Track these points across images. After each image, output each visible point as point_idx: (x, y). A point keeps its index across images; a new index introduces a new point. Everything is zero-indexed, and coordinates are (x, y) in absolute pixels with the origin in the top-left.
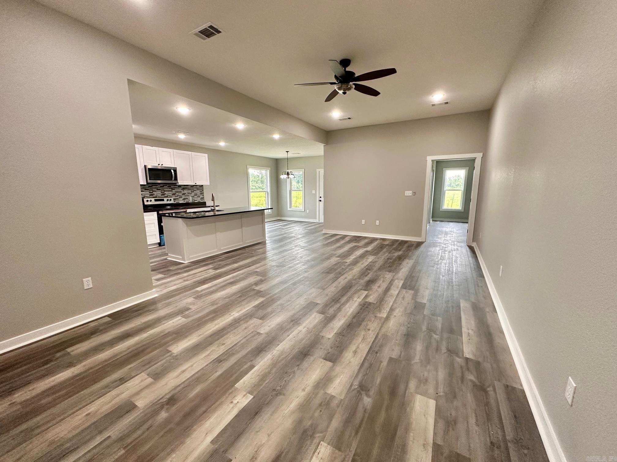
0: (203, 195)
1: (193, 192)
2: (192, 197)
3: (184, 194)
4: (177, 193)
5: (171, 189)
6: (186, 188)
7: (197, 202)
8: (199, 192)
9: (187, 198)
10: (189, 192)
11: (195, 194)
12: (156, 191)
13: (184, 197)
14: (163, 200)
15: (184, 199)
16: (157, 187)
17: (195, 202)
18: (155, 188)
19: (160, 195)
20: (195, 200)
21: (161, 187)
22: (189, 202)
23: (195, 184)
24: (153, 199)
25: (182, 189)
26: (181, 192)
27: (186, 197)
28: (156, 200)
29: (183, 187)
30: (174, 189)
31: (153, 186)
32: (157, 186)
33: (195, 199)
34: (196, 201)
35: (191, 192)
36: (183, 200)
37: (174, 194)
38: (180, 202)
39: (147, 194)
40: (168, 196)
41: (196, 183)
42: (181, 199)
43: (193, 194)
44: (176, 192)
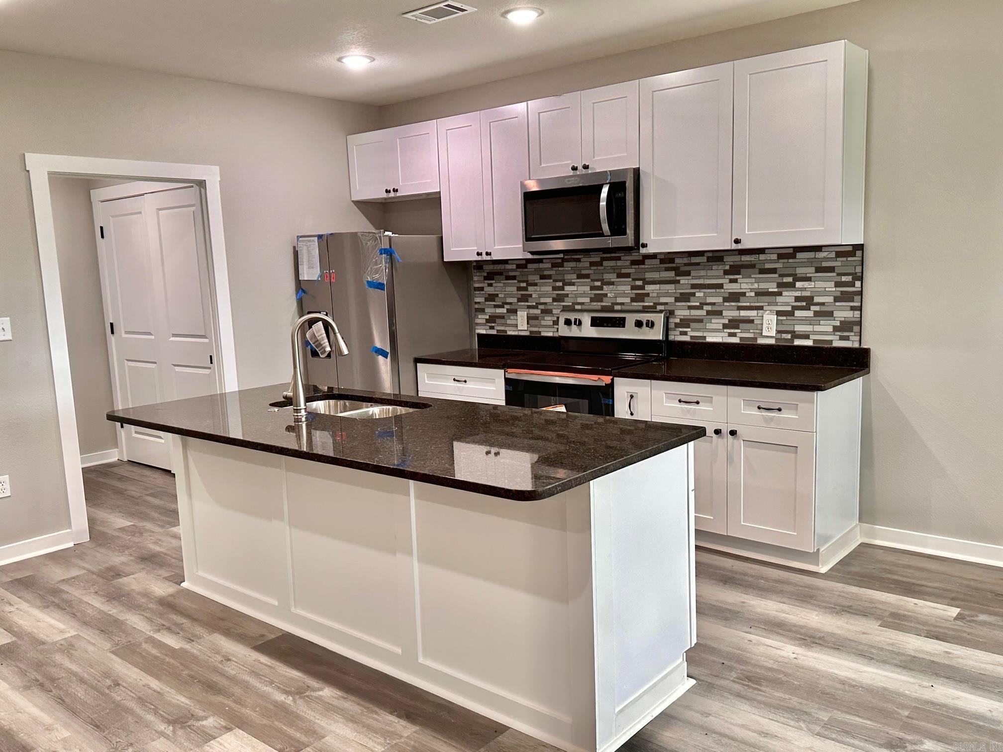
0: (860, 309)
1: (792, 286)
2: (779, 313)
3: (734, 297)
4: (699, 294)
5: (672, 274)
6: (752, 266)
7: (809, 343)
8: (830, 286)
9: (752, 321)
10: (763, 286)
11: (797, 299)
12: (612, 283)
13: (730, 313)
14: (620, 323)
15: (734, 324)
16: (619, 263)
17: (798, 342)
18: (613, 269)
19: (628, 300)
20: (796, 335)
21: (592, 264)
22: (761, 341)
23: (735, 246)
24: (586, 319)
25: (726, 273)
26: (720, 286)
27: (744, 313)
28: (595, 322)
29: (730, 260)
30: (688, 274)
31: (605, 263)
32: (619, 259)
33: (799, 328)
34: (806, 337)
35: (780, 285)
36: (725, 326)
37: (684, 298)
38: (709, 339)
39: (583, 295)
40: (656, 304)
41: (737, 241)
42: (717, 323)
43: (788, 297)
44: (694, 286)
